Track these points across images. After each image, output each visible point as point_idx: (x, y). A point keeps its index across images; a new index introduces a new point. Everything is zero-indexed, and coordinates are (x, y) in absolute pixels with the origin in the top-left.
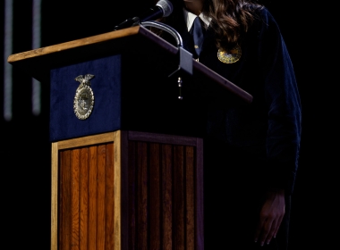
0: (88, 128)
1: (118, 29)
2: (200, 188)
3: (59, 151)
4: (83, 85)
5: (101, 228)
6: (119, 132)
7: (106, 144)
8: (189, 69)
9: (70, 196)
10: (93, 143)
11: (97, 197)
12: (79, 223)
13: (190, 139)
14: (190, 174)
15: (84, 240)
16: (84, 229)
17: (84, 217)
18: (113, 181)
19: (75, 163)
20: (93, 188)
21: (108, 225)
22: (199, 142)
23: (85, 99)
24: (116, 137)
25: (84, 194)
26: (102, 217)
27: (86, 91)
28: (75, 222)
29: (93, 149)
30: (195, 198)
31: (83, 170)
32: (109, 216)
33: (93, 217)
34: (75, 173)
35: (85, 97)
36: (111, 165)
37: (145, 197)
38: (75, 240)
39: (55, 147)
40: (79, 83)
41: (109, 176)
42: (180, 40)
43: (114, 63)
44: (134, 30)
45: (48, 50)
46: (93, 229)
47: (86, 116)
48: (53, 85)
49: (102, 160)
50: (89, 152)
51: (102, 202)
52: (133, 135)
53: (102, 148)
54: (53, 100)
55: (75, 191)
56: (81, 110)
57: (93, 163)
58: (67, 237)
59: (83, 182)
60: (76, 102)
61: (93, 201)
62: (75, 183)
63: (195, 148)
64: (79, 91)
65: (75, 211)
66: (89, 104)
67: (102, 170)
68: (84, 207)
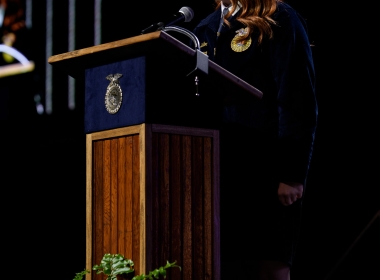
0: (117, 121)
1: (145, 33)
2: (217, 174)
3: (93, 141)
4: (113, 83)
5: (129, 209)
6: (143, 125)
7: (133, 135)
8: (205, 69)
9: (103, 181)
10: (121, 134)
11: (125, 183)
12: (110, 205)
13: (208, 131)
14: (207, 161)
15: (114, 220)
16: (114, 210)
17: (114, 200)
18: (138, 169)
19: (107, 152)
20: (121, 174)
21: (135, 207)
22: (216, 133)
23: (115, 96)
24: (141, 129)
25: (114, 180)
26: (129, 199)
27: (116, 89)
28: (107, 204)
29: (121, 140)
30: (212, 183)
31: (113, 159)
32: (135, 199)
33: (122, 199)
34: (107, 161)
35: (114, 94)
36: (138, 154)
37: (167, 182)
38: (106, 221)
39: (89, 138)
40: (109, 82)
41: (136, 164)
42: (197, 43)
43: (139, 63)
44: (156, 34)
45: (83, 52)
46: (122, 211)
47: (115, 111)
48: (88, 83)
49: (129, 150)
50: (118, 143)
51: (129, 187)
52: (156, 127)
53: (130, 139)
54: (87, 97)
55: (107, 177)
56: (111, 105)
57: (122, 152)
58: (100, 217)
59: (113, 169)
60: (107, 98)
61: (122, 186)
62: (106, 170)
63: (212, 139)
64: (109, 88)
65: (107, 195)
66: (118, 100)
67: (129, 158)
68: (114, 191)
